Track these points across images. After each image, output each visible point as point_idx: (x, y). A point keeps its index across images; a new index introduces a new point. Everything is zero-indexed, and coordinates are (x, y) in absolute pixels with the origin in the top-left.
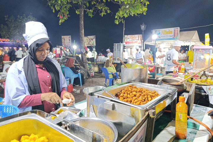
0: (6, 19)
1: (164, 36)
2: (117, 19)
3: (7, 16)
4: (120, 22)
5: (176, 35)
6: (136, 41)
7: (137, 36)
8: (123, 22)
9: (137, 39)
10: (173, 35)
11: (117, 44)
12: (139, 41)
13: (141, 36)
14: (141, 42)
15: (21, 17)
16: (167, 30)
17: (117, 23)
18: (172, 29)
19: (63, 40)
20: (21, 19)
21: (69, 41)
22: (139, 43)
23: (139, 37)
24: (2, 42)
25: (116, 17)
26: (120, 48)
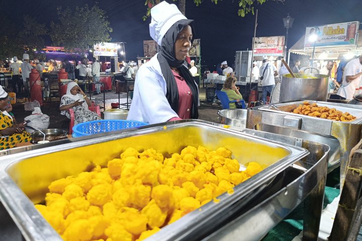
0: (59, 13)
1: (328, 39)
2: (241, 8)
3: (61, 7)
4: (248, 12)
5: (351, 35)
6: (273, 48)
7: (275, 39)
8: (253, 13)
9: (276, 43)
10: (344, 37)
11: (241, 52)
12: (281, 48)
13: (283, 39)
14: (284, 49)
15: (82, 9)
16: (335, 26)
17: (243, 15)
18: (344, 26)
19: (145, 48)
20: (81, 13)
21: (155, 50)
22: (279, 52)
23: (279, 39)
24: (49, 52)
25: (241, 4)
26: (247, 59)
